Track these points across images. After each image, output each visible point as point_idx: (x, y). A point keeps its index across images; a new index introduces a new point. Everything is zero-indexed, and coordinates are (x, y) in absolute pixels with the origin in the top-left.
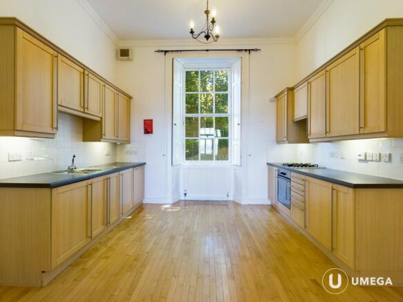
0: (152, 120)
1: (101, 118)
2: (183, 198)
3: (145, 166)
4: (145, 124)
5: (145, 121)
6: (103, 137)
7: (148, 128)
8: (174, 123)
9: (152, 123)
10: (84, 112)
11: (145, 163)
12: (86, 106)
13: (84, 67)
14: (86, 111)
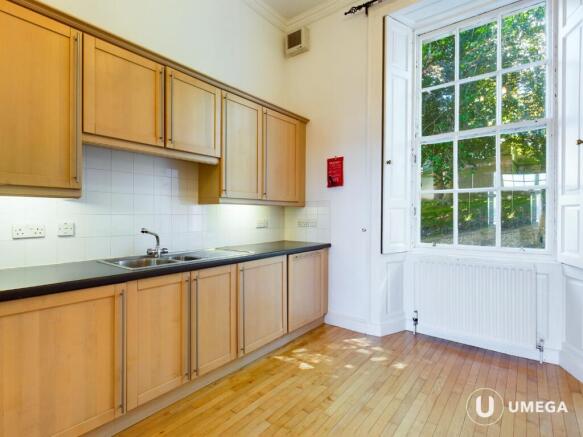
0: (341, 159)
1: (220, 159)
2: (410, 326)
3: (331, 250)
4: (330, 168)
5: (329, 161)
6: (223, 195)
7: (335, 175)
8: (386, 159)
9: (342, 164)
10: (165, 148)
11: (329, 245)
12: (169, 137)
13: (165, 62)
14: (168, 146)
